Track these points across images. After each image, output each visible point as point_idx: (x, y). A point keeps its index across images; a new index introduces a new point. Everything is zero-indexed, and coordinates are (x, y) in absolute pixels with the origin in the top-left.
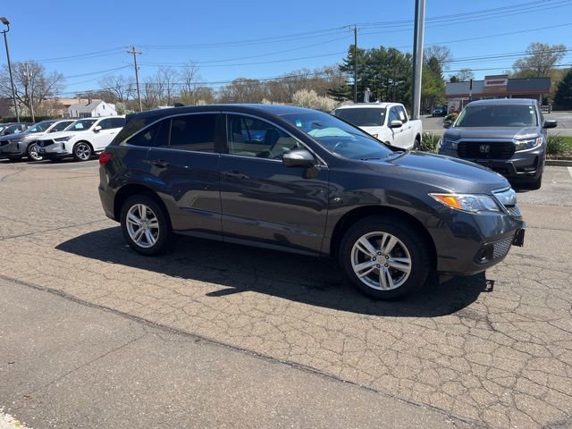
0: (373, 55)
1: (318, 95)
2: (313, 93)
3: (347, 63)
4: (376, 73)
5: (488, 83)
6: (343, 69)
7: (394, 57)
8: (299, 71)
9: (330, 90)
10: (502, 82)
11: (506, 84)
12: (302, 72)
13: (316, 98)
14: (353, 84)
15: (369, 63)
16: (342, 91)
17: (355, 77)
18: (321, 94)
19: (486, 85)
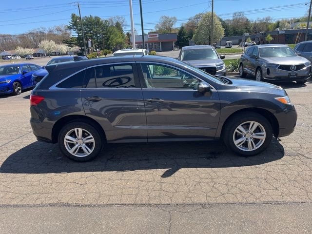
0: (86, 20)
1: (56, 43)
2: (52, 42)
3: (71, 25)
4: (90, 31)
5: (150, 36)
6: (70, 28)
7: (98, 22)
8: (39, 29)
9: (64, 40)
10: (156, 36)
11: (158, 36)
12: (41, 30)
13: (55, 45)
14: (77, 37)
15: (84, 24)
16: (71, 41)
17: (78, 33)
18: (57, 42)
19: (149, 37)
